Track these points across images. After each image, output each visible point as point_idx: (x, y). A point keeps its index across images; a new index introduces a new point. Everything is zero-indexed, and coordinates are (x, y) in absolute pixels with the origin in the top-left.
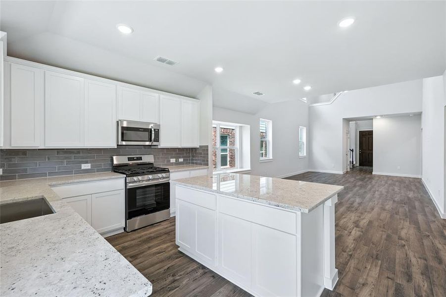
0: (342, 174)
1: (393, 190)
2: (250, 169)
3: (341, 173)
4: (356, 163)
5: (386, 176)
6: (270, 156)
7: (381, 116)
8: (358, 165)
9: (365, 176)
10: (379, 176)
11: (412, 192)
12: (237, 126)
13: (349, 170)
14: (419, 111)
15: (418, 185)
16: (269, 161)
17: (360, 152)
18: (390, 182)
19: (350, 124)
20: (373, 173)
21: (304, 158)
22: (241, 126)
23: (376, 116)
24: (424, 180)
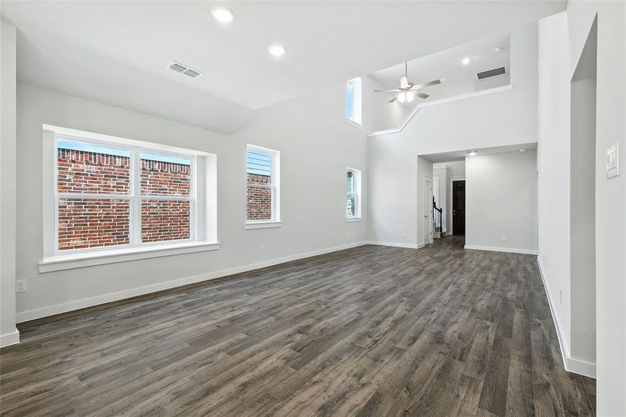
0: (417, 248)
1: (484, 281)
2: (216, 242)
3: (415, 246)
4: (448, 230)
5: (485, 252)
6: (276, 216)
7: (476, 151)
8: (451, 233)
9: (451, 252)
10: (474, 252)
11: (515, 287)
12: (193, 157)
13: (431, 241)
14: (534, 142)
15: (529, 268)
16: (276, 227)
17: (453, 213)
18: (485, 263)
19: (434, 167)
20: (466, 247)
21: (358, 221)
22: (204, 158)
23: (469, 152)
24: (540, 260)
